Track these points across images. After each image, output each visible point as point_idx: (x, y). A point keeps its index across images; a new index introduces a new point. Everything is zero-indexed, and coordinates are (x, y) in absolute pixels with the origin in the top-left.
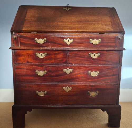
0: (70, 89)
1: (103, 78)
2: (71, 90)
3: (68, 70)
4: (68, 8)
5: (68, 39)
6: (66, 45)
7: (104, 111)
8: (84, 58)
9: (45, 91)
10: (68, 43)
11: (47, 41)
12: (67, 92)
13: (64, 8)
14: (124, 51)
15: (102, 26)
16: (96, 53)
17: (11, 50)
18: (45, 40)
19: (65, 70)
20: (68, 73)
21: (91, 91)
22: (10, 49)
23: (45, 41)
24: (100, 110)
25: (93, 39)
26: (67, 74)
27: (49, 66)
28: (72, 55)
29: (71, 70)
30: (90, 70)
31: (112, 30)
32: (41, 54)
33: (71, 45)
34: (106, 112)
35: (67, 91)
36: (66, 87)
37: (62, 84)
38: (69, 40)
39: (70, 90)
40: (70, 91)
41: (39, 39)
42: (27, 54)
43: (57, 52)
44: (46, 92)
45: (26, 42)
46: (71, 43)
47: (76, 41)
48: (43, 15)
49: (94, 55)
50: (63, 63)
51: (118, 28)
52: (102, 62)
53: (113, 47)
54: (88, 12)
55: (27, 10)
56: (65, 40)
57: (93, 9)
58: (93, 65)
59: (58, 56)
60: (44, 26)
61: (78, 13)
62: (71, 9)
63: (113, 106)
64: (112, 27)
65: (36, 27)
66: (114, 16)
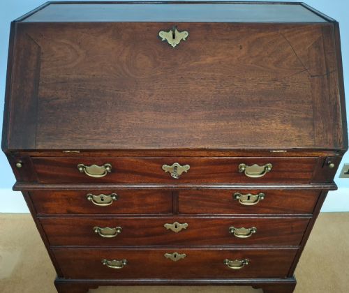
1: (263, 239)
2: (185, 257)
3: (176, 225)
5: (174, 165)
6: (167, 177)
8: (219, 202)
9: (121, 260)
10: (176, 175)
13: (163, 35)
16: (254, 195)
18: (107, 170)
19: (168, 226)
20: (176, 230)
22: (15, 189)
23: (110, 172)
25: (249, 163)
26: (173, 232)
28: (187, 197)
29: (185, 225)
30: (232, 224)
32: (102, 197)
33: (184, 177)
34: (261, 289)
36: (172, 253)
38: (179, 166)
39: (181, 259)
41: (89, 166)
42: (63, 197)
43: (144, 192)
44: (125, 262)
45: (55, 173)
46: (184, 172)
47: (198, 168)
48: (92, 73)
49: (249, 197)
50: (163, 212)
51: (330, 137)
52: (268, 210)
53: (305, 181)
54: (243, 52)
55: (39, 47)
56: (165, 167)
57: (262, 34)
58: (243, 217)
59: (149, 200)
60: (101, 130)
61: (209, 60)
62: (186, 39)
63: (279, 280)
64: (311, 129)
65: (74, 136)
66: (328, 74)
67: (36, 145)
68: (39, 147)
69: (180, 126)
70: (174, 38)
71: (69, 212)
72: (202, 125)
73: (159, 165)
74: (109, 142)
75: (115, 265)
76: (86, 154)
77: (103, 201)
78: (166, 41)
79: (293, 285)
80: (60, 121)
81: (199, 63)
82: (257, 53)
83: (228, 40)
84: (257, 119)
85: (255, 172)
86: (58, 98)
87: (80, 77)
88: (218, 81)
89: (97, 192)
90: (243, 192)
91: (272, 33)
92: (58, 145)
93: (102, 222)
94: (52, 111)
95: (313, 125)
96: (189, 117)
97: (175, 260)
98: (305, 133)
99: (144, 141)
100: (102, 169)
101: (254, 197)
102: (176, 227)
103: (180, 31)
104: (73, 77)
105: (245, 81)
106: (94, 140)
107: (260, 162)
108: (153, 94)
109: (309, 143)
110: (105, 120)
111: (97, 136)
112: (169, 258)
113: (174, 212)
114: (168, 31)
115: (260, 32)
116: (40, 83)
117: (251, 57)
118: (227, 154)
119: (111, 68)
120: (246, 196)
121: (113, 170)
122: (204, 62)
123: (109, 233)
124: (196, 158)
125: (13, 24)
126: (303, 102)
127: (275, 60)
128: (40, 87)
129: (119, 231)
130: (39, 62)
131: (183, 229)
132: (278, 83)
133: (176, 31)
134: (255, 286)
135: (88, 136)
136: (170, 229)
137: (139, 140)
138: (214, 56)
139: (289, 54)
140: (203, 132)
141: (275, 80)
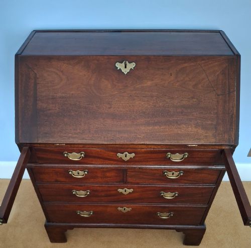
0: (129, 209)
1: (183, 199)
2: (131, 210)
3: (125, 190)
5: (125, 153)
6: (121, 161)
8: (153, 176)
9: (89, 211)
10: (126, 159)
13: (119, 66)
15: (194, 129)
18: (82, 156)
19: (120, 190)
20: (126, 193)
23: (83, 158)
25: (173, 152)
26: (124, 194)
28: (133, 173)
29: (131, 190)
30: (162, 190)
32: (78, 172)
33: (131, 161)
34: (181, 233)
36: (122, 208)
38: (128, 154)
39: (129, 211)
41: (71, 153)
42: (53, 172)
44: (91, 212)
45: (48, 157)
46: (131, 158)
48: (72, 93)
49: (173, 173)
50: (117, 182)
51: (226, 136)
52: (186, 182)
54: (172, 78)
55: (36, 74)
56: (119, 155)
57: (186, 65)
58: (169, 186)
59: (108, 174)
60: (78, 131)
61: (149, 83)
62: (134, 68)
63: (194, 227)
64: (214, 131)
66: (229, 94)
67: (38, 140)
68: (39, 142)
69: (129, 129)
70: (126, 67)
71: (57, 181)
73: (115, 154)
74: (83, 139)
75: (85, 214)
76: (69, 146)
78: (120, 69)
79: (204, 230)
80: (52, 125)
81: (143, 85)
82: (182, 79)
83: (162, 69)
84: (179, 125)
85: (177, 158)
86: (50, 110)
87: (63, 95)
88: (154, 98)
89: (75, 169)
90: (170, 170)
91: (193, 64)
92: (51, 141)
93: (78, 187)
94: (46, 118)
95: (216, 128)
96: (135, 123)
97: (124, 212)
98: (210, 134)
99: (106, 139)
100: (78, 155)
101: (177, 173)
103: (130, 63)
104: (59, 95)
105: (172, 98)
106: (74, 138)
107: (180, 152)
108: (110, 108)
109: (212, 141)
110: (81, 125)
111: (76, 135)
112: (121, 211)
113: (124, 182)
114: (122, 62)
115: (185, 63)
116: (38, 99)
117: (178, 81)
118: (159, 147)
119: (84, 89)
120: (171, 173)
121: (86, 156)
122: (145, 85)
123: (81, 194)
124: (139, 149)
126: (210, 113)
128: (38, 102)
129: (88, 193)
130: (36, 84)
131: (130, 193)
132: (195, 100)
133: (127, 63)
134: (178, 230)
135: (70, 135)
136: (121, 193)
137: (102, 138)
138: (152, 80)
139: (203, 79)
140: (143, 133)
141: (193, 98)
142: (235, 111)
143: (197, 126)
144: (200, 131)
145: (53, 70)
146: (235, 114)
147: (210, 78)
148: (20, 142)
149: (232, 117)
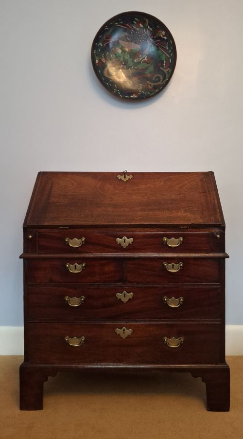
0: (129, 332)
1: (190, 311)
2: (131, 333)
3: (125, 294)
4: (126, 176)
5: (124, 238)
6: (120, 248)
7: (195, 376)
8: (154, 271)
9: (80, 337)
10: (125, 245)
11: (86, 241)
12: (124, 338)
13: (119, 177)
14: (226, 259)
15: (183, 214)
16: (176, 264)
17: (22, 259)
18: (82, 241)
19: (119, 295)
20: (125, 300)
21: (169, 337)
22: (20, 258)
23: (84, 243)
24: (189, 375)
25: (169, 237)
26: (123, 302)
27: (89, 288)
28: (132, 266)
29: (130, 295)
30: (165, 294)
31: (201, 221)
32: (75, 266)
33: (130, 248)
34: (200, 379)
35: (124, 336)
36: (121, 328)
37: (115, 322)
38: (127, 239)
39: (129, 335)
40: (129, 337)
41: (72, 239)
42: (50, 266)
43: (104, 262)
44: (83, 338)
45: (49, 245)
46: (129, 244)
47: (139, 240)
48: (81, 192)
49: (173, 266)
50: (115, 281)
51: (213, 218)
53: (207, 252)
54: (162, 183)
55: (53, 181)
56: (118, 240)
57: (171, 177)
58: (171, 285)
59: (106, 269)
60: (83, 216)
61: (144, 186)
63: (214, 366)
64: (201, 215)
65: (67, 218)
66: (209, 191)
68: (46, 224)
70: (125, 177)
71: (51, 281)
72: (140, 213)
73: (114, 239)
74: (86, 221)
76: (71, 230)
77: (75, 269)
78: (121, 179)
80: (60, 212)
81: (138, 187)
82: (169, 184)
83: (153, 179)
84: (171, 211)
85: (173, 243)
86: (60, 202)
87: (73, 193)
88: (148, 195)
89: (72, 261)
92: (56, 223)
93: (72, 291)
94: (55, 208)
95: (202, 213)
98: (198, 217)
99: (106, 221)
100: (79, 241)
102: (125, 296)
103: (128, 175)
104: (69, 194)
105: (163, 195)
106: (78, 221)
107: (176, 237)
108: (112, 201)
110: (85, 211)
111: (80, 219)
112: (119, 335)
113: (123, 281)
114: (122, 176)
116: (51, 196)
117: (166, 185)
118: (155, 230)
120: (171, 265)
122: (141, 187)
124: (137, 233)
125: (40, 173)
126: (196, 203)
127: (179, 186)
128: (51, 198)
129: (83, 300)
130: (51, 187)
131: (130, 299)
132: (181, 196)
133: (126, 175)
135: (75, 218)
136: (120, 299)
137: (103, 220)
138: (146, 185)
139: (186, 184)
140: (140, 216)
141: (179, 195)
142: (216, 202)
143: (185, 211)
144: (189, 215)
145: (67, 179)
146: (217, 203)
147: (192, 184)
148: (28, 225)
149: (214, 205)
